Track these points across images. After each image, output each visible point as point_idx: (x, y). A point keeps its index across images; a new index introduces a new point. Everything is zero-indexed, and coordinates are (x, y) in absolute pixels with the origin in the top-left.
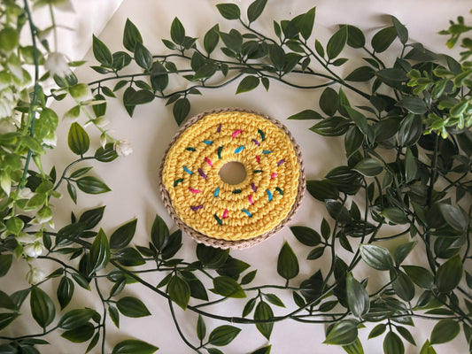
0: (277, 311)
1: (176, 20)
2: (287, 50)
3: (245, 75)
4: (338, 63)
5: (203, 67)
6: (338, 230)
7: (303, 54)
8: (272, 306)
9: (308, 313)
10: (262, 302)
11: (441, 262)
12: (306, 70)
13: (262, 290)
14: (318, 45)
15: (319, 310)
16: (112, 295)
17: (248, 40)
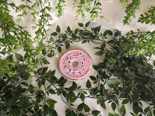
0: (86, 95)
1: (68, 26)
2: (94, 34)
3: (84, 40)
4: (106, 38)
5: (74, 37)
6: (101, 77)
7: (98, 36)
8: (85, 94)
9: (93, 97)
10: (82, 93)
11: (126, 87)
12: (98, 39)
13: (82, 90)
14: (101, 34)
15: (96, 96)
16: (48, 88)
17: (85, 32)
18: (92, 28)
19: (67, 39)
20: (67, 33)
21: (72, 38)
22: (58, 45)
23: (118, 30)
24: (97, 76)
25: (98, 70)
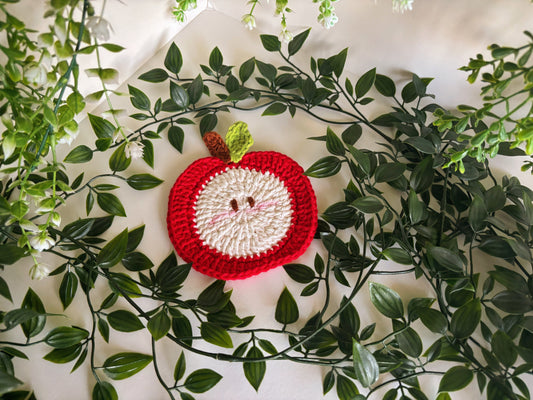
1: (216, 50)
2: (319, 85)
4: (366, 102)
5: (235, 90)
7: (334, 91)
9: (303, 356)
12: (333, 105)
14: (348, 83)
15: (316, 354)
16: (103, 307)
17: (285, 72)
18: (312, 59)
19: (204, 95)
20: (204, 76)
21: (227, 94)
22: (166, 124)
23: (415, 76)
25: (325, 234)
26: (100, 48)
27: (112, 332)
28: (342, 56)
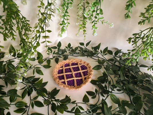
1: (70, 43)
4: (106, 54)
7: (97, 53)
9: (92, 114)
10: (77, 108)
14: (101, 51)
16: (34, 99)
18: (92, 47)
20: (66, 49)
22: (55, 57)
24: (96, 90)
25: (98, 83)
26: (46, 32)
27: (35, 106)
28: (99, 45)
